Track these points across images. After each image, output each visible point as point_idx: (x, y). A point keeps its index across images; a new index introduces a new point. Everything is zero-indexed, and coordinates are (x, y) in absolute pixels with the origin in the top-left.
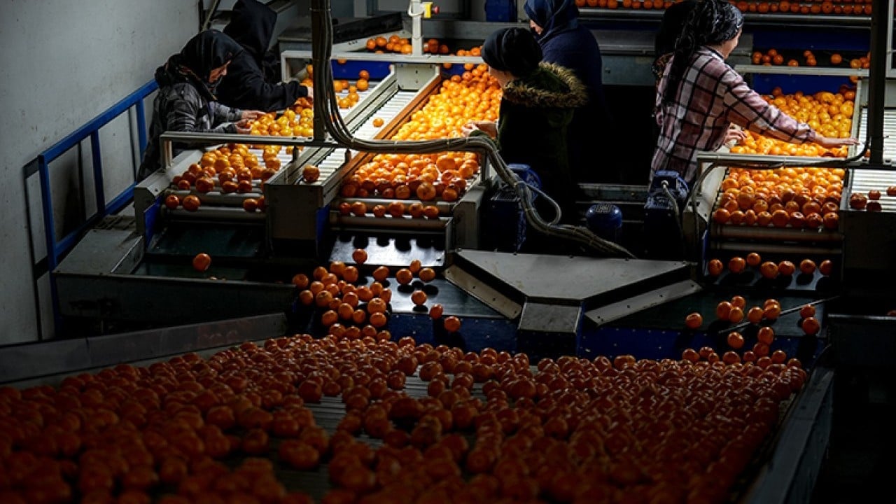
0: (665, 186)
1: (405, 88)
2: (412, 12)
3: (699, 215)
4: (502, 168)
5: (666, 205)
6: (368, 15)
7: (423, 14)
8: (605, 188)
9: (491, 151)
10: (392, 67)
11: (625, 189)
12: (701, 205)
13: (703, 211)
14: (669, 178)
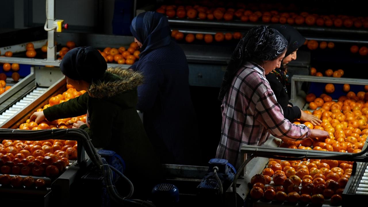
0: (215, 171)
1: (41, 85)
2: (47, 27)
3: (238, 195)
4: (93, 154)
5: (214, 185)
6: (25, 26)
7: (55, 29)
8: (186, 168)
9: (85, 140)
10: (32, 69)
11: (201, 169)
12: (241, 187)
13: (242, 192)
14: (219, 165)
